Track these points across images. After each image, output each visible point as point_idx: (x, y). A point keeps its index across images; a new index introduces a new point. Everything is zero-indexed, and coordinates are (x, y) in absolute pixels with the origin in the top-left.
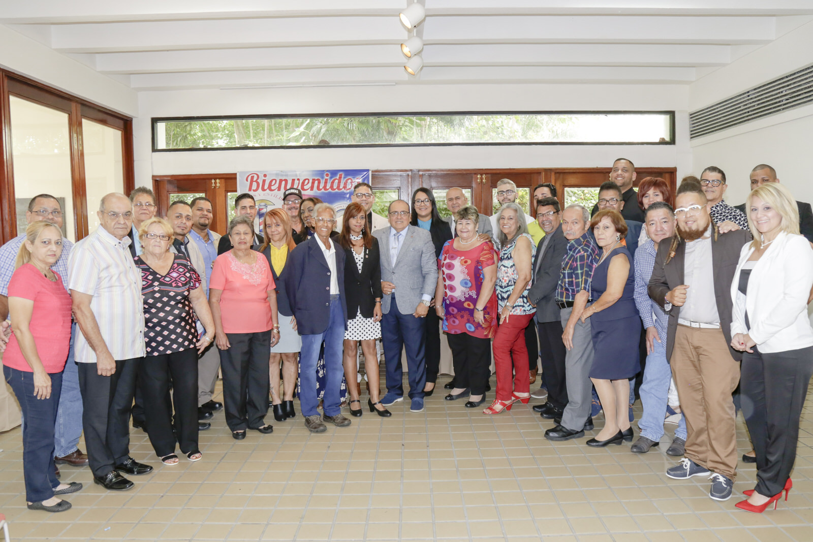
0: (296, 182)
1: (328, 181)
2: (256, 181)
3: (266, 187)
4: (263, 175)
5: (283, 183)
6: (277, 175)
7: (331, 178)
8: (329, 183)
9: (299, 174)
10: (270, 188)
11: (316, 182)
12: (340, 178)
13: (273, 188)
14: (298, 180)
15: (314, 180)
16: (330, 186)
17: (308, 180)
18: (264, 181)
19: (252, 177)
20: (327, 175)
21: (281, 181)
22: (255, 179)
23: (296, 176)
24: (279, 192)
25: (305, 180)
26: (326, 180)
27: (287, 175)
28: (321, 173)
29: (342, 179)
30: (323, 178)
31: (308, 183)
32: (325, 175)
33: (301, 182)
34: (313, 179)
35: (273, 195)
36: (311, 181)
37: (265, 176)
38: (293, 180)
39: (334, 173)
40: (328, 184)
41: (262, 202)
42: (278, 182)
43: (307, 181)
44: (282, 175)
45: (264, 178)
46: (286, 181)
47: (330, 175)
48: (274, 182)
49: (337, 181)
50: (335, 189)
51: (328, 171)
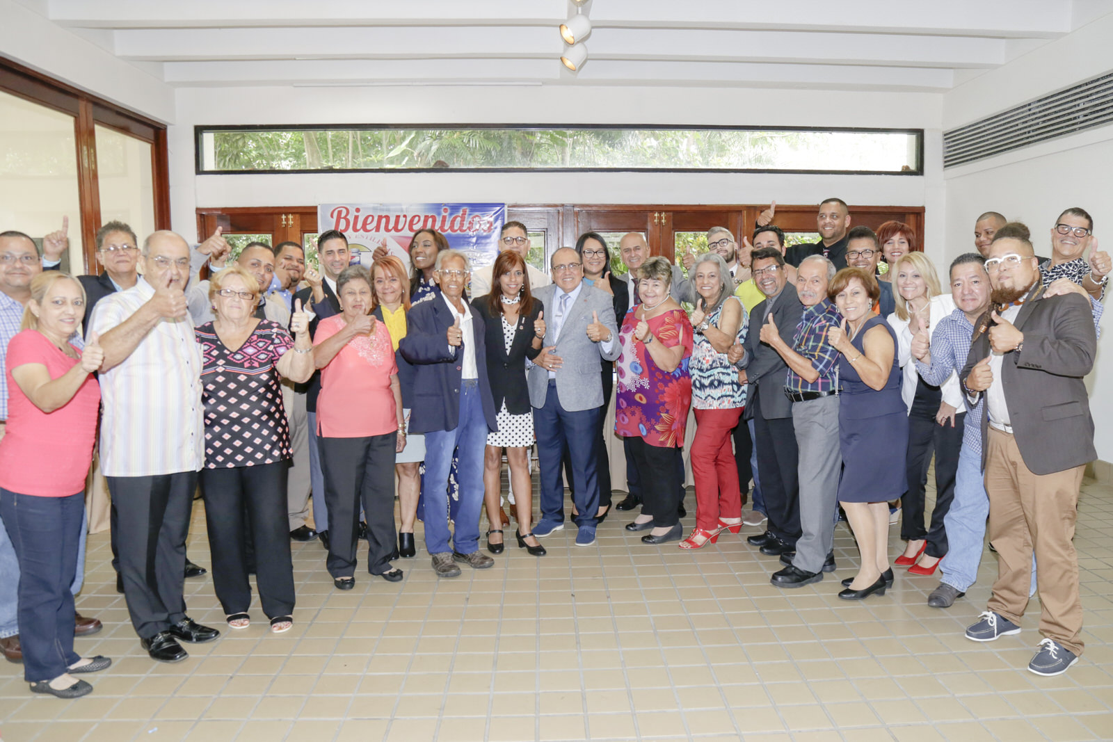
0: (402, 219)
1: (447, 220)
2: (345, 218)
3: (359, 225)
4: (354, 210)
5: (384, 220)
6: (375, 209)
7: (451, 214)
8: (448, 221)
9: (406, 208)
10: (364, 228)
11: (430, 220)
12: (464, 214)
13: (368, 227)
14: (405, 216)
15: (426, 218)
16: (449, 225)
17: (419, 216)
18: (356, 218)
19: (340, 213)
20: (446, 210)
21: (380, 218)
22: (343, 215)
23: (402, 211)
24: (377, 233)
25: (415, 217)
26: (444, 218)
27: (388, 210)
28: (438, 207)
29: (466, 216)
30: (439, 214)
31: (419, 221)
32: (442, 210)
33: (408, 219)
34: (426, 216)
35: (369, 238)
36: (422, 219)
37: (358, 210)
38: (398, 217)
39: (455, 208)
40: (446, 222)
41: (354, 247)
42: (376, 219)
43: (417, 219)
44: (382, 210)
45: (357, 214)
46: (387, 217)
47: (449, 211)
48: (370, 218)
49: (459, 219)
50: (457, 231)
51: (445, 205)
